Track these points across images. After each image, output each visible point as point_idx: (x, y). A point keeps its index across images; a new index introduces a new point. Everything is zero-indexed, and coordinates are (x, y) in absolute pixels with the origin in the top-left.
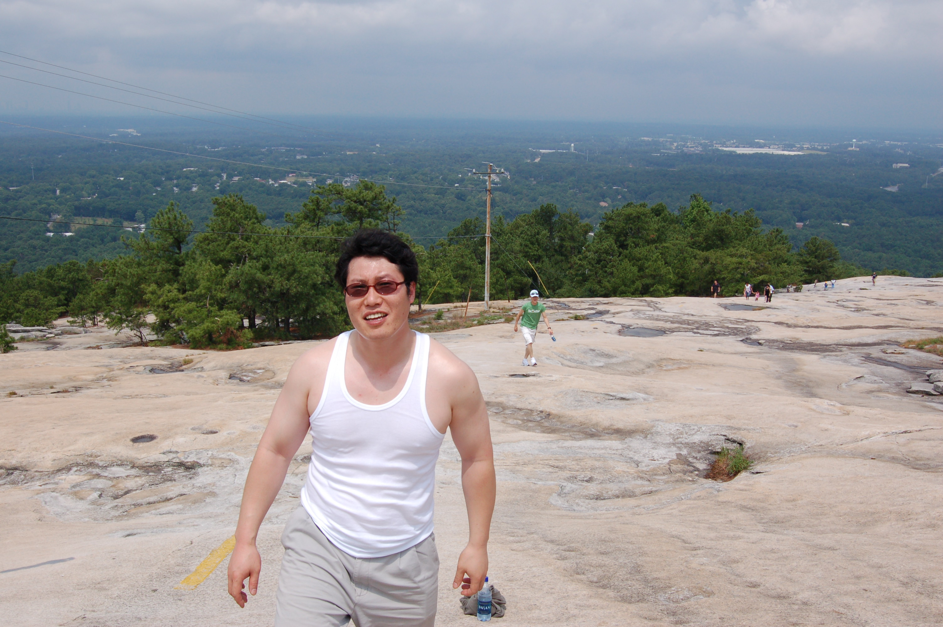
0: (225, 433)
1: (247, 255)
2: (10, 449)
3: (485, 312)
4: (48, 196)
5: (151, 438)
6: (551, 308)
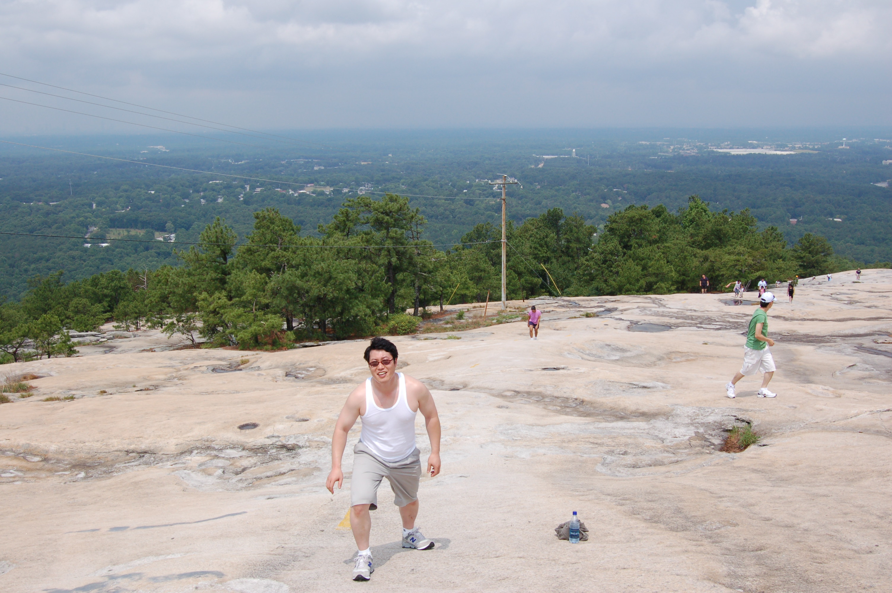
0: (316, 421)
1: (286, 264)
2: (138, 436)
3: (502, 311)
4: (85, 210)
5: (255, 426)
6: (563, 306)
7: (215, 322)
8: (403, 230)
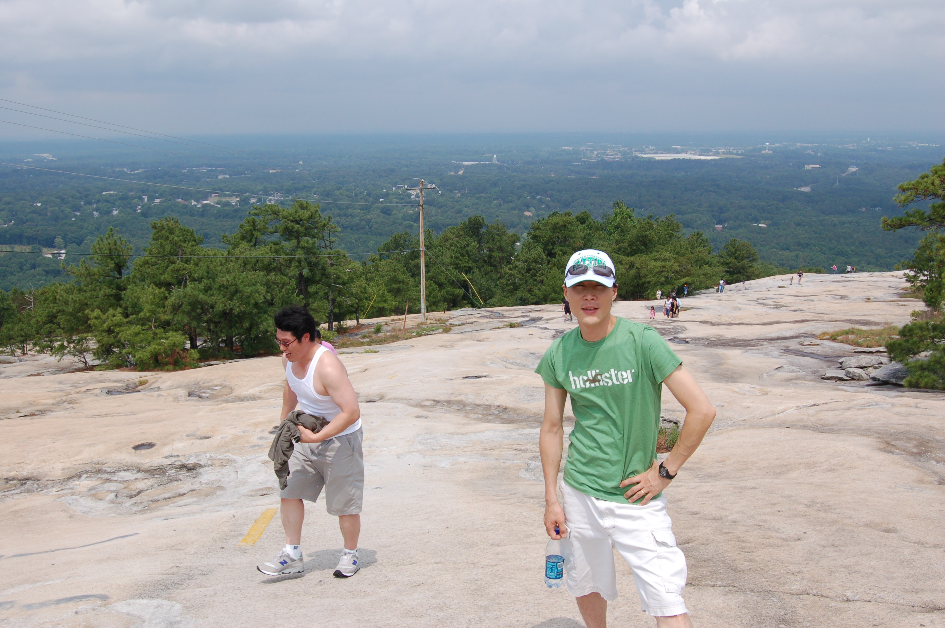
0: (219, 438)
1: (188, 278)
2: (19, 462)
3: (422, 324)
5: (151, 445)
6: (486, 317)
7: (110, 342)
8: (315, 239)
